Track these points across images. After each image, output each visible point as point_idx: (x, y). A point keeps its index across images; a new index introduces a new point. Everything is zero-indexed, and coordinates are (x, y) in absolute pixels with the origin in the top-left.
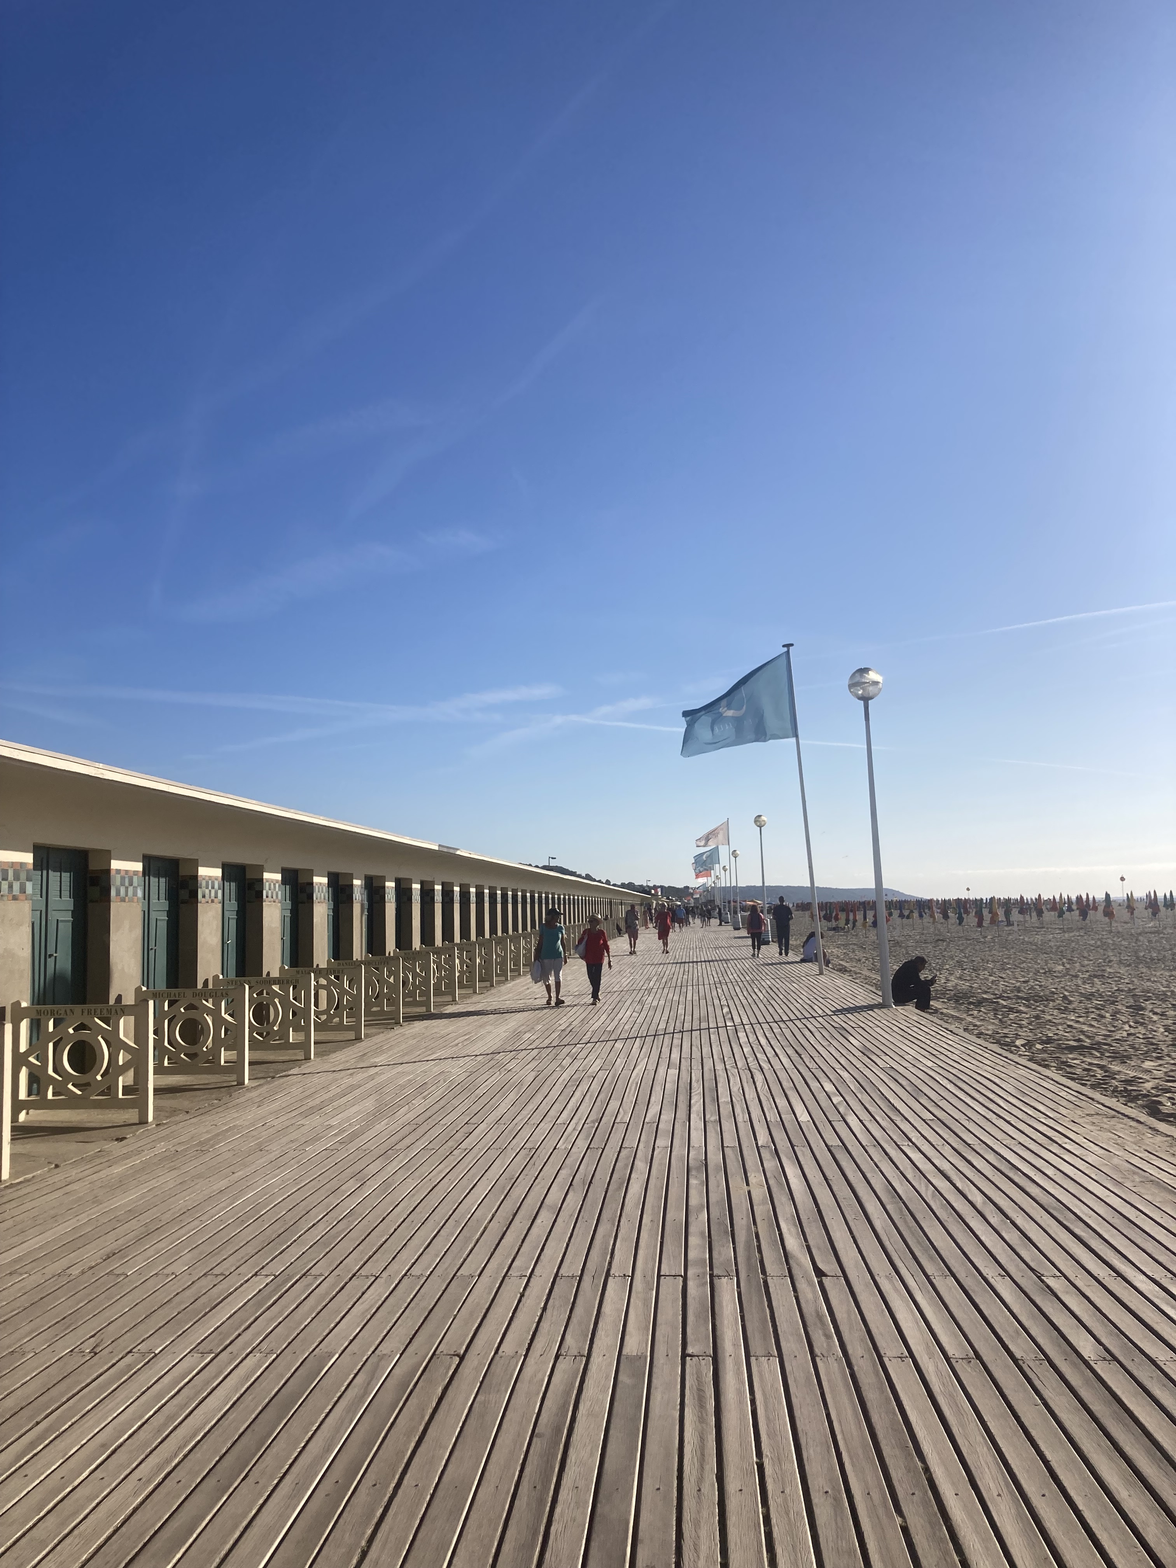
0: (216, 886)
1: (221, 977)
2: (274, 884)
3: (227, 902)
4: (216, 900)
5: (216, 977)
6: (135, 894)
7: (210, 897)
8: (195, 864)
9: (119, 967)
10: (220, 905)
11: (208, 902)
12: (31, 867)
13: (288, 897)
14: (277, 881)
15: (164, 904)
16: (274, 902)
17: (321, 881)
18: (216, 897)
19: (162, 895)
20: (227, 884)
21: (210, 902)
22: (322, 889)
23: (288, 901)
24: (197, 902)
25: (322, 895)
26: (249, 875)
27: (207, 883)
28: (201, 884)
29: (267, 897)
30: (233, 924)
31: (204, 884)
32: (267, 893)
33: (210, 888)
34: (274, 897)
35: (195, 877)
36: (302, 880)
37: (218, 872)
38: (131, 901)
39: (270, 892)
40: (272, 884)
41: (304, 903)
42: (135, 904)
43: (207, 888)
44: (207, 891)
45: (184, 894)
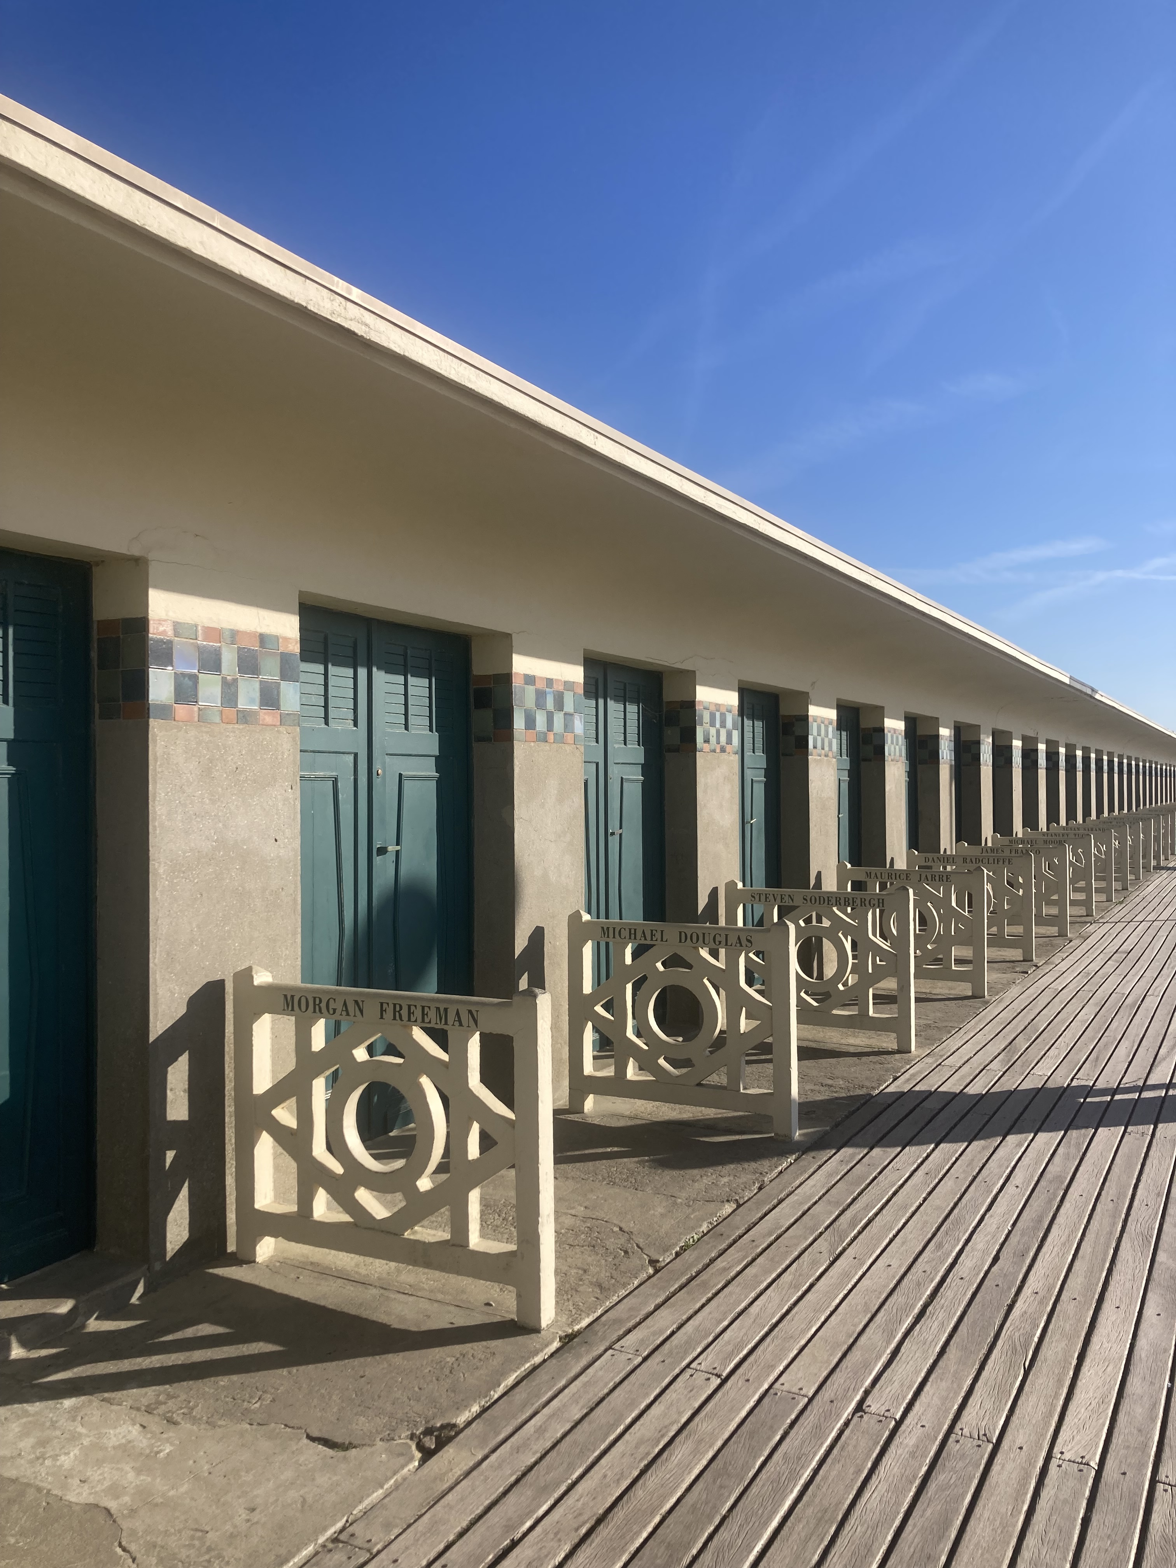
0: (729, 723)
1: (740, 885)
2: (827, 727)
3: (748, 753)
4: (729, 748)
5: (731, 885)
6: (568, 726)
7: (718, 742)
8: (689, 679)
9: (538, 872)
10: (736, 758)
11: (714, 751)
12: (296, 648)
13: (844, 751)
14: (831, 723)
15: (636, 753)
16: (826, 756)
17: (894, 726)
18: (729, 741)
19: (632, 735)
20: (748, 723)
21: (718, 750)
22: (897, 738)
23: (845, 757)
24: (694, 749)
25: (897, 747)
26: (785, 710)
27: (713, 716)
28: (702, 717)
29: (815, 747)
30: (760, 791)
31: (706, 718)
32: (815, 740)
33: (718, 725)
34: (826, 748)
35: (690, 705)
36: (866, 723)
37: (731, 699)
38: (560, 740)
39: (819, 739)
40: (823, 726)
41: (870, 760)
42: (568, 748)
43: (713, 724)
44: (713, 731)
45: (671, 735)
